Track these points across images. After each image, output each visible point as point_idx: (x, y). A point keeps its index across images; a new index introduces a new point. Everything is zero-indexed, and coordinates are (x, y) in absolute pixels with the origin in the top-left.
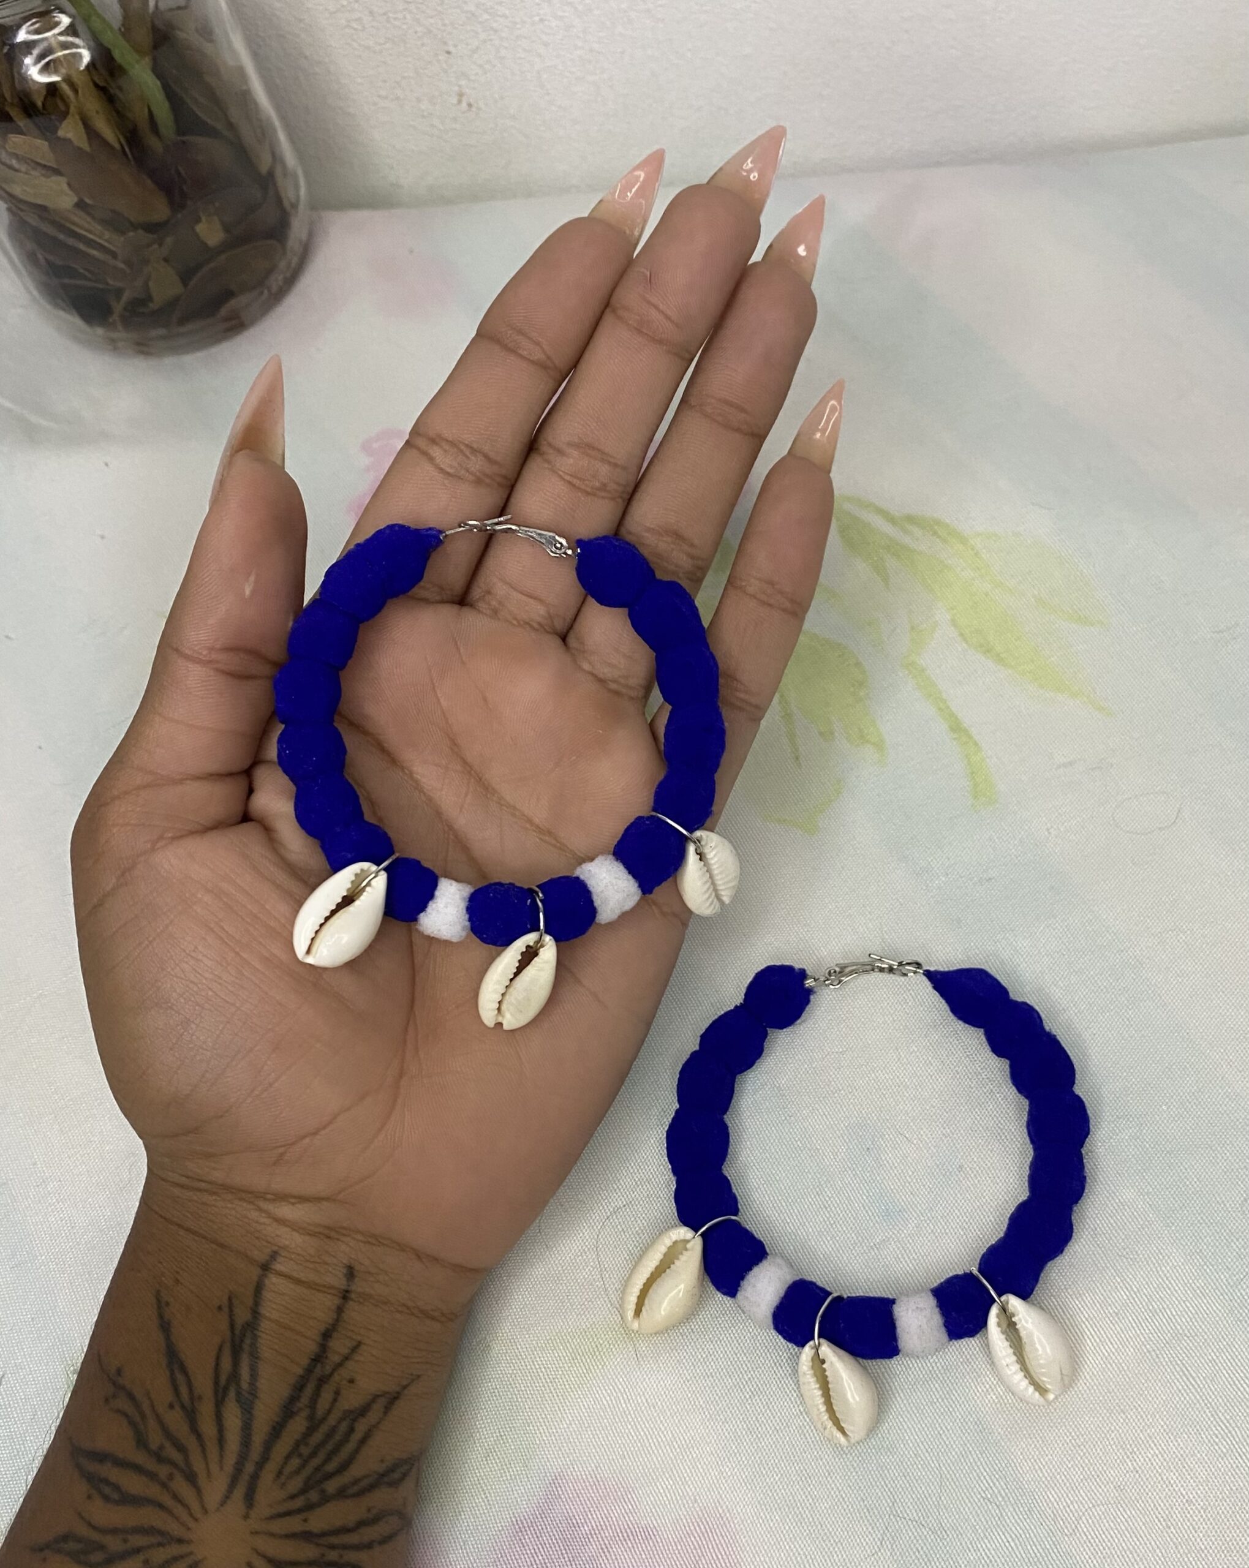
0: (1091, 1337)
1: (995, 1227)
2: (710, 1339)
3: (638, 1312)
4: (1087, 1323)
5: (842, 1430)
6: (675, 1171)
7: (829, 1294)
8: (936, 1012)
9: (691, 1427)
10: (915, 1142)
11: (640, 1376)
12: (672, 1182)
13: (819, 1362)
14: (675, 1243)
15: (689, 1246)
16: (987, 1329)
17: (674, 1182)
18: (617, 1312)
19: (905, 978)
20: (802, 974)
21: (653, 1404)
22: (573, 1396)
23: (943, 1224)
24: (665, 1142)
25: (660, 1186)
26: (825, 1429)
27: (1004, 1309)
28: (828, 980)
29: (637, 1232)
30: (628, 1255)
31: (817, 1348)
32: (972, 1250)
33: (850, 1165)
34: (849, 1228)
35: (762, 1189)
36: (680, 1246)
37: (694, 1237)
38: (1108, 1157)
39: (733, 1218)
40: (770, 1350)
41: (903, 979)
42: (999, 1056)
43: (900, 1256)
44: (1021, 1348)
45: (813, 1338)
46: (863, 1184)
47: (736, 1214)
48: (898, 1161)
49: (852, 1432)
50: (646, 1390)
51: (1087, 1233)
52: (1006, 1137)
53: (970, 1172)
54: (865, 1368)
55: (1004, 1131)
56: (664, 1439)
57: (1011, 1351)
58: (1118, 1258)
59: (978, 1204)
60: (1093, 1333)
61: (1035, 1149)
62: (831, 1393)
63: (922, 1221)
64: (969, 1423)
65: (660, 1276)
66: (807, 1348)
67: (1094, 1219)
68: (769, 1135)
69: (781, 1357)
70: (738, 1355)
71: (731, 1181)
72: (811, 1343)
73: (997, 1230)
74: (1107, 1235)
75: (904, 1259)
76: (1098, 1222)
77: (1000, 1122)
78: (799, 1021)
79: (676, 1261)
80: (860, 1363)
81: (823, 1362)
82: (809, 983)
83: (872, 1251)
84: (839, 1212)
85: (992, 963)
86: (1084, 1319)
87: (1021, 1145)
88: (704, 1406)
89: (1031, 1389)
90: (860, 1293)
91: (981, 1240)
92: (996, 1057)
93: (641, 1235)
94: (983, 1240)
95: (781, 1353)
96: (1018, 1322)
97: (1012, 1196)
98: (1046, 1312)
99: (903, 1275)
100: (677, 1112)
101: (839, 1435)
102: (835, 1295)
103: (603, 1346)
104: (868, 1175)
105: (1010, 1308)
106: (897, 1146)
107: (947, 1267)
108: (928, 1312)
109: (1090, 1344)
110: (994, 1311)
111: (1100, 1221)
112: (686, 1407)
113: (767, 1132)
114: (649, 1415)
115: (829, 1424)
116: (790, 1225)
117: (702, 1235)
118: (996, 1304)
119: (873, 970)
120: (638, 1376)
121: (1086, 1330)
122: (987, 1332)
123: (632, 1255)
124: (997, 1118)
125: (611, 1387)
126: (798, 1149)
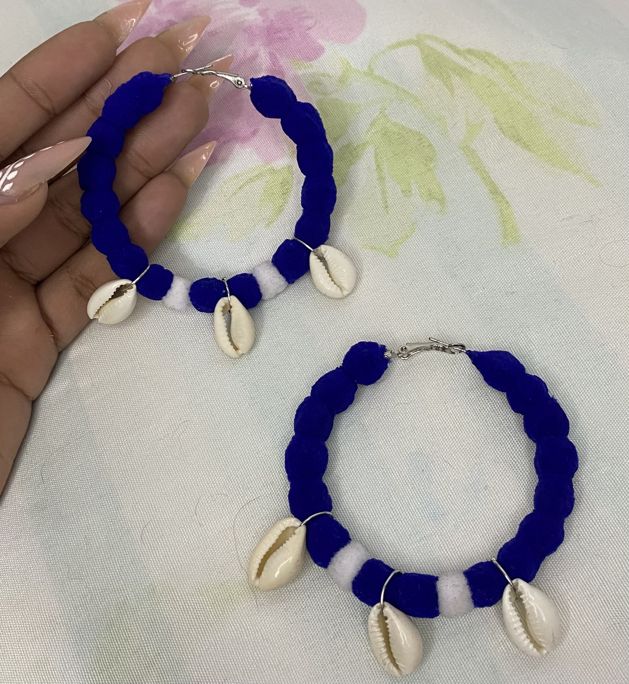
0: (573, 610)
1: (508, 529)
2: (308, 595)
3: (259, 574)
4: (571, 600)
5: (397, 666)
6: (290, 478)
7: (392, 570)
8: (473, 380)
9: (292, 656)
10: (455, 467)
11: (259, 618)
12: (288, 485)
13: (383, 618)
14: (288, 528)
15: (297, 531)
16: (502, 602)
17: (289, 485)
18: (245, 573)
19: (453, 355)
20: (383, 349)
21: (266, 638)
22: (211, 629)
23: (473, 525)
24: (284, 457)
25: (279, 487)
26: (385, 664)
27: (514, 589)
28: (400, 353)
29: (262, 518)
30: (255, 534)
31: (382, 608)
32: (492, 544)
33: (410, 481)
34: (407, 524)
35: (349, 493)
36: (291, 531)
37: (300, 526)
38: (590, 485)
39: (328, 513)
40: (349, 606)
41: (451, 356)
42: (515, 412)
43: (442, 545)
44: (525, 617)
45: (379, 601)
46: (418, 494)
47: (330, 511)
48: (443, 480)
49: (404, 668)
50: (262, 628)
51: (573, 537)
52: (518, 467)
53: (493, 490)
54: (415, 624)
55: (517, 463)
56: (272, 663)
57: (518, 618)
58: (594, 556)
59: (498, 513)
60: (575, 608)
61: (539, 478)
62: (390, 640)
63: (458, 522)
64: (486, 666)
65: (275, 551)
66: (375, 608)
67: (578, 528)
68: (355, 457)
69: (356, 611)
70: (327, 608)
71: (328, 487)
72: (378, 604)
73: (510, 532)
74: (587, 540)
75: (445, 548)
76: (581, 530)
77: (514, 457)
78: (379, 380)
79: (287, 541)
80: (411, 620)
81: (386, 618)
82: (387, 354)
83: (422, 541)
84: (401, 512)
85: (513, 349)
86: (569, 598)
87: (529, 474)
88: (301, 642)
89: (531, 646)
90: (413, 571)
91: (499, 538)
92: (514, 412)
93: (265, 520)
94: (500, 538)
95: (356, 608)
96: (524, 599)
97: (521, 509)
98: (542, 591)
99: (444, 559)
100: (293, 438)
101: (395, 669)
102: (396, 571)
103: (234, 595)
104: (422, 488)
105: (519, 589)
106: (443, 469)
107: (474, 555)
108: (460, 589)
109: (573, 615)
110: (508, 590)
111: (583, 529)
112: (289, 641)
113: (354, 454)
114: (263, 646)
115: (388, 661)
116: (367, 519)
117: (306, 524)
118: (508, 586)
119: (431, 349)
120: (257, 618)
121: (570, 605)
122: (502, 604)
123: (258, 533)
124: (513, 454)
125: (238, 625)
126: (375, 467)
